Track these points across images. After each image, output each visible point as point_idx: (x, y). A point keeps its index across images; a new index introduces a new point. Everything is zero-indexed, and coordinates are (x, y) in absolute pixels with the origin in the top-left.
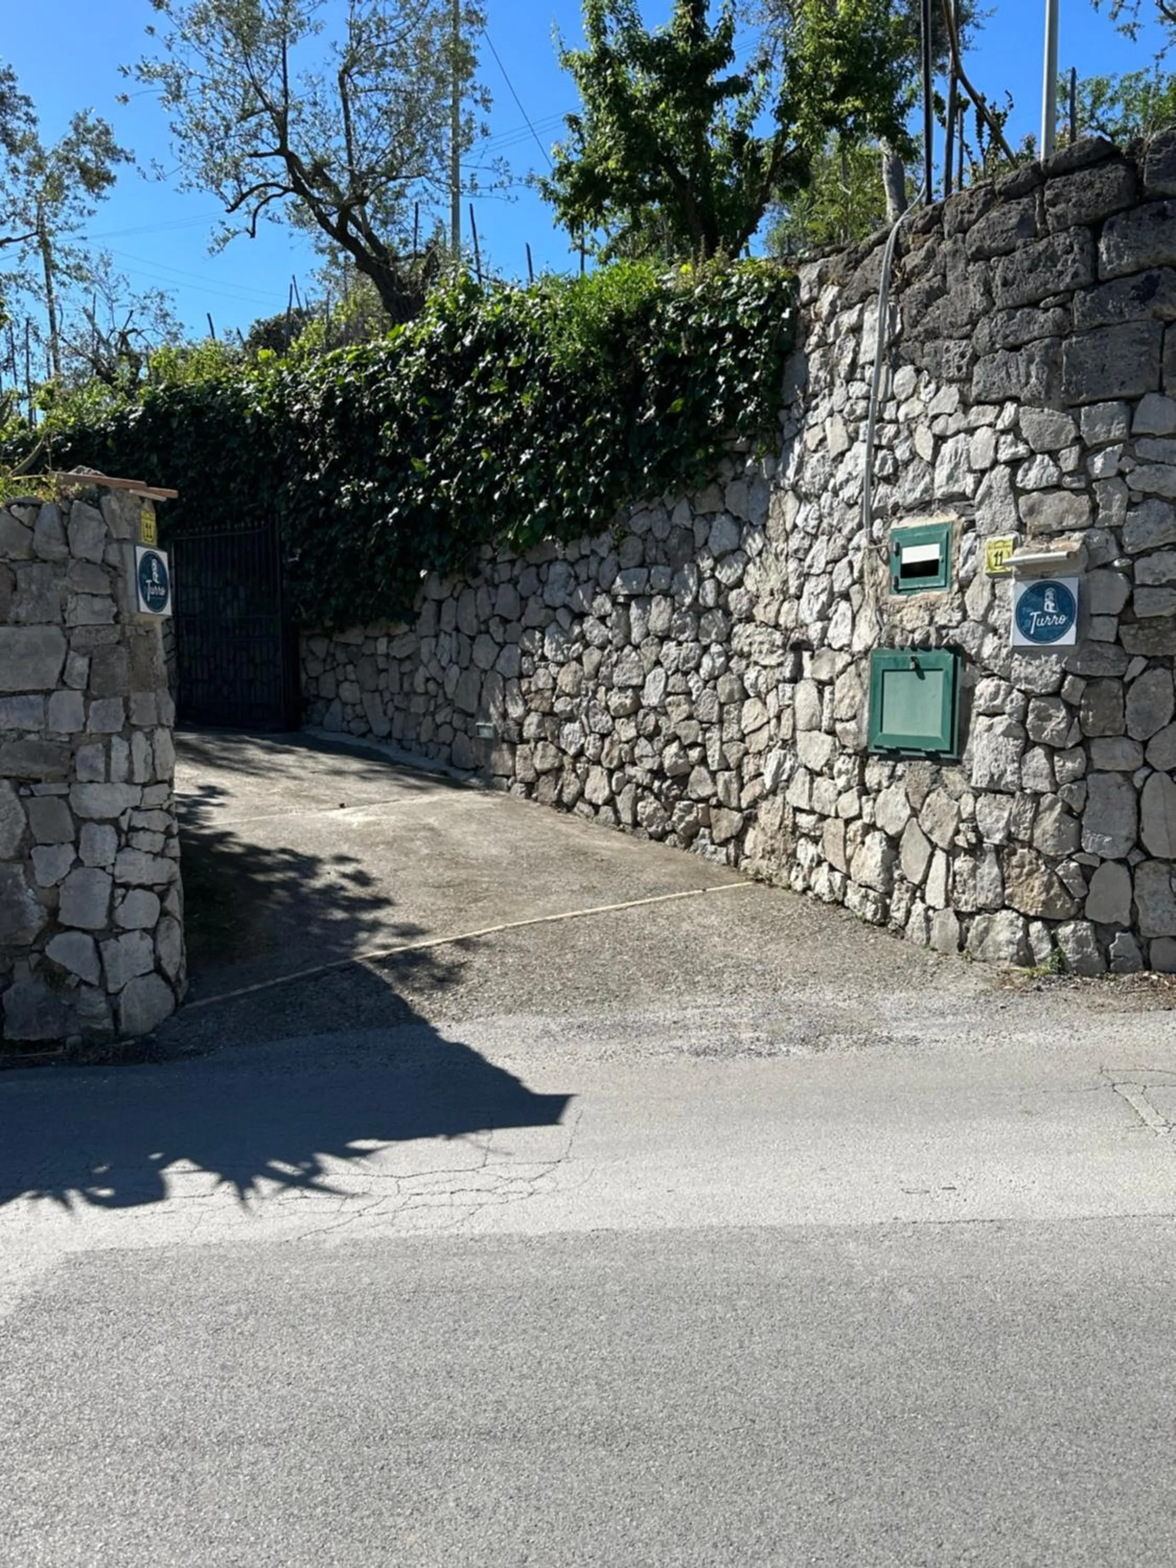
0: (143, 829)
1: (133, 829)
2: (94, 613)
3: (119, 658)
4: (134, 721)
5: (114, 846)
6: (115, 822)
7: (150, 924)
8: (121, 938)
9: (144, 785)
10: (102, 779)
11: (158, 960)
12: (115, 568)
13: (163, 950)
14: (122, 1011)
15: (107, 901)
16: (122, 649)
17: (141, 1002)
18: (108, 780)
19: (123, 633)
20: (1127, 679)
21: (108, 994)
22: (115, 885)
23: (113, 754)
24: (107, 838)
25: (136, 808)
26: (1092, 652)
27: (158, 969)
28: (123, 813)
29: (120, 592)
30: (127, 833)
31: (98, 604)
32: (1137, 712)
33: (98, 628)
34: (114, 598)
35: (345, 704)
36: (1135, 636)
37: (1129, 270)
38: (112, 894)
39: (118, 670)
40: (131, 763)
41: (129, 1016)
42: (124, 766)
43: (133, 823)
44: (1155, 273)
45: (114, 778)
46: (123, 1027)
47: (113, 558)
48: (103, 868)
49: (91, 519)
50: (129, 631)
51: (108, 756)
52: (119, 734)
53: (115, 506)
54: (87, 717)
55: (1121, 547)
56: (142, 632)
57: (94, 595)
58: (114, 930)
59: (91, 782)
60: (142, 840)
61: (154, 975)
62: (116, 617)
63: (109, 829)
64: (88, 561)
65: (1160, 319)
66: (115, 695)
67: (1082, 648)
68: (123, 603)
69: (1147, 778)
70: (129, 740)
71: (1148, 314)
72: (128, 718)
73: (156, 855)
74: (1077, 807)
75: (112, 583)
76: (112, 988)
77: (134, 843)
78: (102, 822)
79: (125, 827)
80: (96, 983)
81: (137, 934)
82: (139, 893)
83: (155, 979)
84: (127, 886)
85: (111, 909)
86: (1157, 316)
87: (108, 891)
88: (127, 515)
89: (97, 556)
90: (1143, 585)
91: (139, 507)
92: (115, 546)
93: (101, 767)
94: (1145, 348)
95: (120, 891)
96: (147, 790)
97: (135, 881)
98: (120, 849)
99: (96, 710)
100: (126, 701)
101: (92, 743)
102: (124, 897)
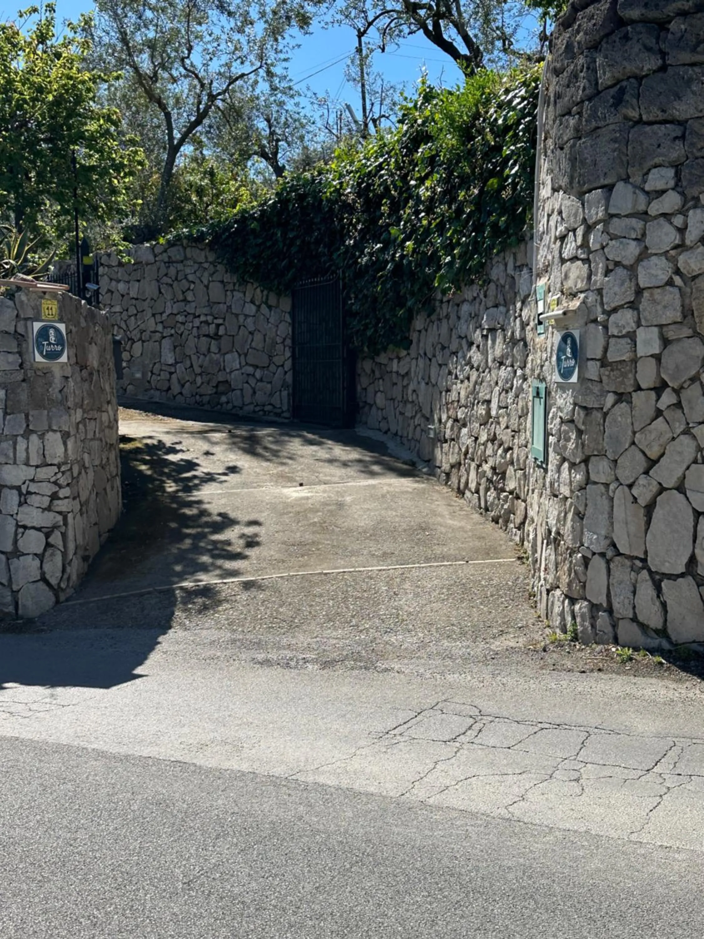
0: (35, 493)
1: (29, 493)
2: (8, 363)
3: (23, 390)
4: (31, 427)
5: (17, 502)
6: (18, 488)
7: (39, 551)
8: (21, 558)
9: (37, 467)
10: (11, 462)
11: (43, 574)
12: (23, 336)
13: (47, 567)
14: (20, 603)
15: (13, 535)
16: (24, 384)
17: (32, 598)
18: (15, 463)
19: (25, 374)
20: (605, 410)
21: (13, 592)
22: (18, 526)
23: (18, 447)
24: (13, 497)
25: (33, 480)
26: (587, 388)
27: (44, 579)
28: (24, 483)
29: (24, 350)
30: (25, 495)
31: (11, 358)
32: (610, 437)
33: (12, 372)
34: (20, 354)
35: (378, 409)
36: (608, 376)
37: (609, 83)
38: (16, 530)
39: (22, 397)
40: (28, 453)
41: (24, 606)
42: (24, 455)
43: (30, 489)
44: (624, 83)
45: (18, 462)
46: (20, 612)
47: (21, 330)
48: (12, 516)
49: (8, 307)
50: (30, 373)
51: (15, 449)
52: (22, 436)
53: (24, 298)
54: (4, 424)
55: (602, 304)
56: (39, 373)
57: (9, 353)
58: (16, 553)
59: (6, 464)
60: (34, 500)
61: (41, 583)
62: (21, 366)
63: (15, 492)
64: (6, 332)
65: (630, 120)
66: (20, 412)
67: (582, 385)
68: (25, 357)
69: (616, 489)
70: (28, 439)
71: (619, 118)
72: (28, 426)
73: (44, 510)
74: (581, 509)
75: (19, 345)
76: (15, 588)
77: (28, 501)
78: (12, 487)
79: (24, 491)
80: (6, 584)
81: (31, 556)
82: (32, 532)
83: (41, 585)
84: (25, 527)
85: (15, 541)
86: (626, 118)
87: (14, 529)
88: (33, 304)
89: (12, 329)
90: (614, 336)
91: (42, 298)
92: (22, 322)
93: (11, 455)
94: (617, 145)
95: (21, 530)
96: (38, 470)
97: (30, 525)
98: (20, 505)
99: (9, 420)
100: (27, 416)
101: (7, 440)
102: (23, 533)
